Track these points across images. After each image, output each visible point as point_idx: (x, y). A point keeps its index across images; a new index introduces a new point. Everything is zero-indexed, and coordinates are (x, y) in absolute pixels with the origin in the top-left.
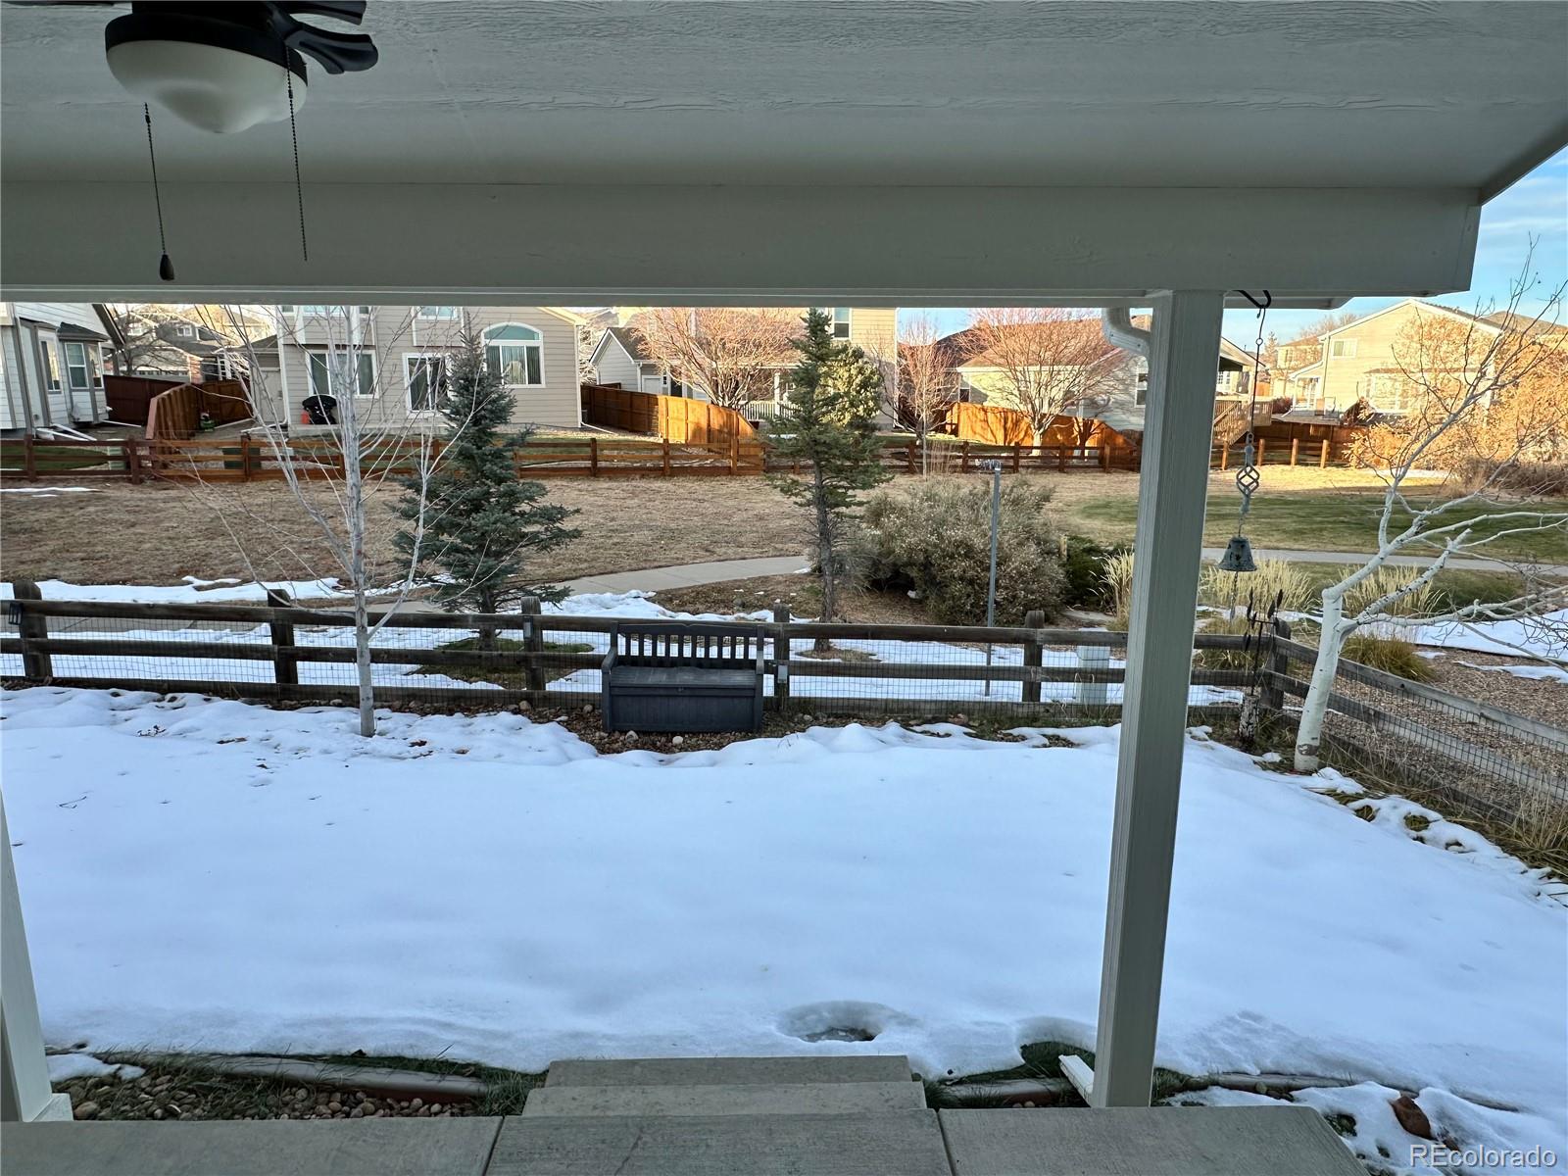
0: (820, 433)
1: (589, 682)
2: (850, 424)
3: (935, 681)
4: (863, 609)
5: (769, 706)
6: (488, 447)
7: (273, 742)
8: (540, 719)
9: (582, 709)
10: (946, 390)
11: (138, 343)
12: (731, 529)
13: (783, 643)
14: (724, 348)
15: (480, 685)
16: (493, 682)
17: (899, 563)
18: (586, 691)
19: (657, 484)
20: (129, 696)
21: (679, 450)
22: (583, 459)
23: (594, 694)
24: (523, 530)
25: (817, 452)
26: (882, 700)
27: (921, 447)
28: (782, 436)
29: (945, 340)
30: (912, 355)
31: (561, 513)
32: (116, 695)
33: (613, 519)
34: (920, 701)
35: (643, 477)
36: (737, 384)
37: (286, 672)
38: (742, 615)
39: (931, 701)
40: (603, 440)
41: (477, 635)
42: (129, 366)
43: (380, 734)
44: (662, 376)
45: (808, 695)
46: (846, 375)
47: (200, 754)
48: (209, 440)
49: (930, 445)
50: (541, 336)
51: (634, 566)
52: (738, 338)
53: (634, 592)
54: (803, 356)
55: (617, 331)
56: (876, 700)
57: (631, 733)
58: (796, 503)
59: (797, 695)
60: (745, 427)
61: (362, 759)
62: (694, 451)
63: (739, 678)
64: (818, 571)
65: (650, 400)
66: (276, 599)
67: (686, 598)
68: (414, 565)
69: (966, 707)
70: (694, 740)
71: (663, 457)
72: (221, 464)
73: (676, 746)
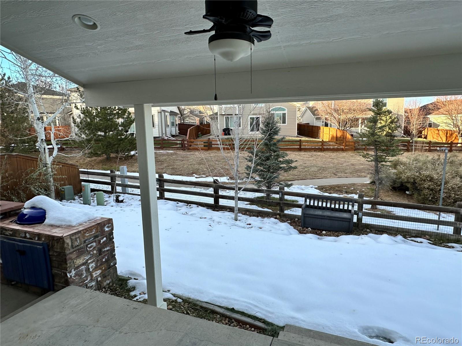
0: (378, 138)
1: (298, 212)
2: (386, 135)
3: (417, 223)
4: (389, 196)
5: (355, 225)
6: (272, 142)
7: (213, 219)
8: (283, 221)
9: (295, 219)
10: (423, 123)
11: (186, 115)
12: (343, 168)
13: (361, 205)
14: (343, 112)
15: (266, 210)
16: (270, 209)
17: (403, 182)
18: (296, 214)
19: (319, 153)
20: (181, 204)
21: (326, 143)
22: (297, 145)
23: (299, 215)
24: (281, 166)
25: (376, 144)
26: (396, 227)
27: (412, 143)
28: (364, 139)
29: (423, 106)
30: (410, 112)
31: (292, 161)
32: (178, 203)
33: (305, 164)
34: (411, 229)
35: (315, 151)
36: (347, 123)
37: (216, 201)
38: (346, 195)
39: (415, 230)
40: (303, 140)
41: (266, 195)
42: (184, 121)
43: (239, 220)
44: (322, 121)
45: (369, 223)
46: (385, 119)
47: (195, 220)
48: (200, 140)
49: (416, 142)
50: (287, 110)
51: (311, 178)
52: (348, 109)
53: (311, 186)
54: (373, 114)
55: (309, 108)
56: (394, 227)
57: (310, 228)
58: (367, 160)
59: (365, 222)
60: (349, 136)
61: (234, 227)
62: (331, 143)
63: (345, 215)
64: (373, 183)
65: (318, 128)
66: (215, 182)
67: (327, 188)
68: (251, 174)
69: (429, 233)
70: (329, 233)
71: (321, 145)
72: (203, 146)
73: (323, 234)
